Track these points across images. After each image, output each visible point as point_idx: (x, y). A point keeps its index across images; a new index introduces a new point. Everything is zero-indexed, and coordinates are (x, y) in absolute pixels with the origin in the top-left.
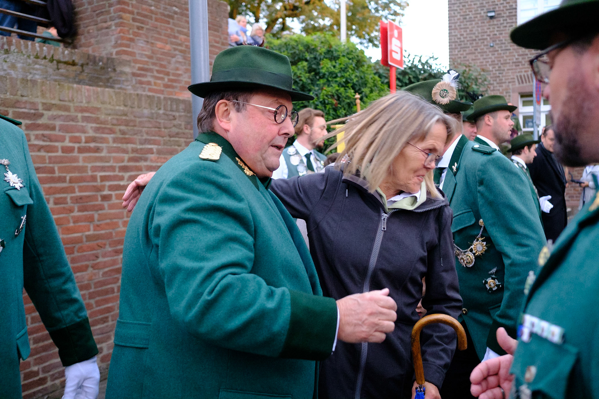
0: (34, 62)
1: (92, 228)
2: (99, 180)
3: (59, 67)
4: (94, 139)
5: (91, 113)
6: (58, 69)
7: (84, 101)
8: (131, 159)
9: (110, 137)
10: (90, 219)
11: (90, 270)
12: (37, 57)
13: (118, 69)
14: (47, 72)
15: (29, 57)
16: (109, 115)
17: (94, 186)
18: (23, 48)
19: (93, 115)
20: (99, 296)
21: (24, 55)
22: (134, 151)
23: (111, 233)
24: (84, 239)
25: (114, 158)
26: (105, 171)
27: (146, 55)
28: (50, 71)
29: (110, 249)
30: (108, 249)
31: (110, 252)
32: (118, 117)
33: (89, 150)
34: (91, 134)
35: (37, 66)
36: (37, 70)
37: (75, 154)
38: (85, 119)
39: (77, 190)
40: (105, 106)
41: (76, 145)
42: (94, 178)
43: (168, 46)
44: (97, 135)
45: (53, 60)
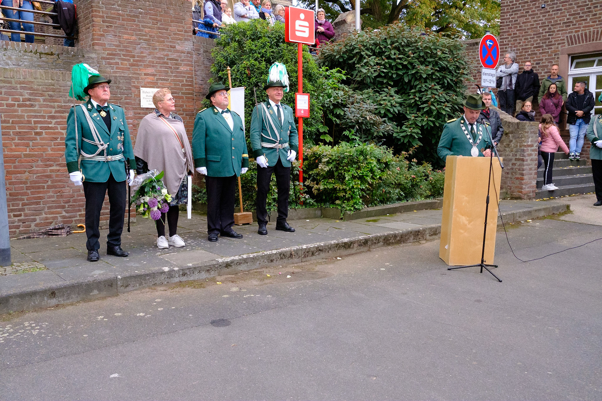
0: (23, 54)
1: (28, 150)
2: (33, 123)
4: (29, 100)
5: (26, 84)
6: (41, 58)
7: (22, 78)
8: (56, 112)
9: (41, 99)
10: (27, 145)
11: (27, 173)
12: (26, 51)
14: (32, 60)
15: (20, 52)
16: (40, 85)
17: (30, 127)
18: (16, 46)
19: (28, 86)
20: (33, 189)
21: (17, 51)
22: (59, 107)
23: (42, 154)
24: (23, 156)
25: (43, 110)
26: (37, 118)
27: (114, 45)
28: (35, 59)
29: (41, 163)
30: (40, 163)
31: (42, 165)
32: (47, 87)
33: (26, 106)
34: (27, 96)
35: (26, 57)
36: (25, 59)
37: (16, 108)
38: (22, 88)
39: (17, 128)
40: (37, 80)
41: (16, 103)
42: (29, 122)
43: (134, 37)
44: (31, 97)
45: (37, 52)
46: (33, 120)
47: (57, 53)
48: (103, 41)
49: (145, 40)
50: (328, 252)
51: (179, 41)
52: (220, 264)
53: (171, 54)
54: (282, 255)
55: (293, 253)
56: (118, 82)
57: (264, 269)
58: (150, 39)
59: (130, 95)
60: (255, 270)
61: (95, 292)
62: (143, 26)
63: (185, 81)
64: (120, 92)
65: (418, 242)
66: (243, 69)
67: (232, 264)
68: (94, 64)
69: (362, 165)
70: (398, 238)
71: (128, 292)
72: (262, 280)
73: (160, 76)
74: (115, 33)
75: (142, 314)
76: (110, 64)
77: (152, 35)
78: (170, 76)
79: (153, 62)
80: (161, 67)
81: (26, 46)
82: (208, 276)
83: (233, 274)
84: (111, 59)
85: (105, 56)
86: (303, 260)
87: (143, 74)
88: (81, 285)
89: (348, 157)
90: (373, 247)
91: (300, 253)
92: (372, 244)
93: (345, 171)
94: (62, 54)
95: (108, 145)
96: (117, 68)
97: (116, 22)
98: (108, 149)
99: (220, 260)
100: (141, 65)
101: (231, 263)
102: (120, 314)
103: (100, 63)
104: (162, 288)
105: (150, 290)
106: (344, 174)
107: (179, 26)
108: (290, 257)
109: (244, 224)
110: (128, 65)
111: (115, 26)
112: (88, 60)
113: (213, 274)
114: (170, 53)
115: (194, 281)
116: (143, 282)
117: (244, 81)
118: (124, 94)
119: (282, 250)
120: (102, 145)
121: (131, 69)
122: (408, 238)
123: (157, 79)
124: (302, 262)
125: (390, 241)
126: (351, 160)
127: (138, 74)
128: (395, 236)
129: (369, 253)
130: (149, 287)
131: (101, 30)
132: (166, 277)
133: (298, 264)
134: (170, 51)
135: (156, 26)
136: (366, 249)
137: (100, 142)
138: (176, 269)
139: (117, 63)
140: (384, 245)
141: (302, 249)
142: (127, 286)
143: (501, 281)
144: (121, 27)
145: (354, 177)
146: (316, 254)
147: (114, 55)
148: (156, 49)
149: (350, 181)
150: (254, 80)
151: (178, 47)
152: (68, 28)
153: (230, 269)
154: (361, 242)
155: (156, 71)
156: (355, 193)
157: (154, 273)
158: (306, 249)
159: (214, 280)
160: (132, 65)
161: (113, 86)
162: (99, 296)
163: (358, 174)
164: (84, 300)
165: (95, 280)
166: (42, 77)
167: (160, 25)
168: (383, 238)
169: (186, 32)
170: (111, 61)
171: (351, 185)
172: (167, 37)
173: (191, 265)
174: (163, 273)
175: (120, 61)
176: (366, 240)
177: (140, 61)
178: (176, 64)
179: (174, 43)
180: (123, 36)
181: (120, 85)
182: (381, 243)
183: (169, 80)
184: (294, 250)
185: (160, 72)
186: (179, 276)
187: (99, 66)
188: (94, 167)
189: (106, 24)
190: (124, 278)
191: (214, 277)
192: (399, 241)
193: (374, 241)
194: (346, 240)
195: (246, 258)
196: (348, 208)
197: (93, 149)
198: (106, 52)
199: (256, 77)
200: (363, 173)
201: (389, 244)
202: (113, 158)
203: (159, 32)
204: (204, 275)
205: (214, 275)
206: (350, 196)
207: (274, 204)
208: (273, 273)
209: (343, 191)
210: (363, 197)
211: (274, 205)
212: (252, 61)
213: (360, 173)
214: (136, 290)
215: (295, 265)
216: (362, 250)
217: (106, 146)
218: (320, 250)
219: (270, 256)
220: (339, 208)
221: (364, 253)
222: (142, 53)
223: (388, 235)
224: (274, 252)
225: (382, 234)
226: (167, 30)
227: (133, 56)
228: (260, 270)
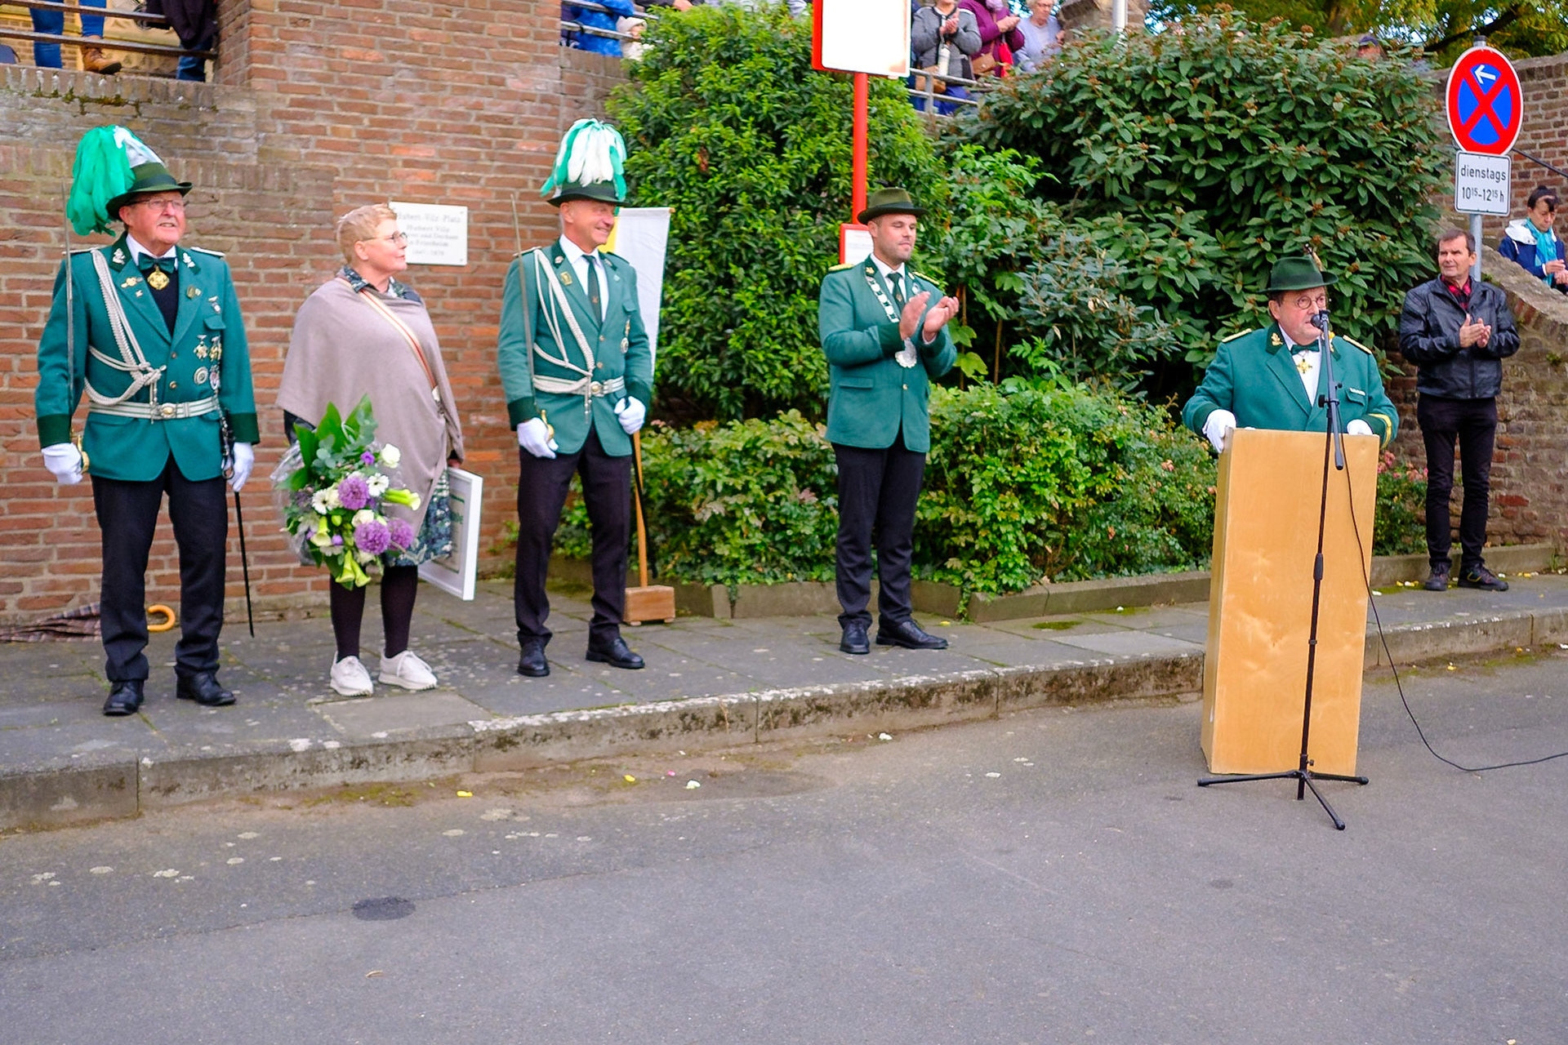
0: (31, 103)
3: (86, 109)
4: (16, 235)
5: (10, 190)
6: (83, 113)
9: (52, 231)
12: (39, 94)
13: (223, 107)
14: (58, 119)
15: (22, 95)
16: (52, 193)
19: (15, 195)
27: (311, 74)
28: (66, 116)
34: (10, 225)
35: (39, 110)
36: (37, 116)
40: (43, 178)
42: (14, 300)
43: (375, 54)
44: (25, 228)
45: (73, 97)
46: (25, 293)
47: (133, 99)
48: (280, 63)
49: (410, 61)
50: (850, 715)
51: (515, 65)
52: (480, 737)
53: (491, 104)
54: (688, 719)
55: (726, 714)
56: (291, 187)
57: (624, 760)
58: (424, 60)
59: (329, 226)
60: (595, 762)
61: (68, 803)
62: (403, 21)
63: (530, 184)
64: (297, 216)
65: (1174, 696)
66: (689, 151)
67: (517, 740)
68: (247, 133)
69: (1025, 449)
70: (1100, 682)
71: (173, 807)
72: (601, 791)
73: (452, 167)
74: (316, 40)
75: (170, 873)
76: (297, 130)
77: (431, 47)
78: (486, 169)
79: (432, 127)
80: (456, 141)
81: (42, 80)
82: (436, 772)
83: (519, 771)
84: (303, 116)
85: (282, 108)
86: (762, 738)
87: (400, 163)
88: (22, 779)
89: (983, 421)
90: (1010, 705)
91: (751, 715)
92: (1006, 697)
93: (974, 468)
94: (149, 101)
95: (164, 372)
96: (320, 144)
97: (321, 8)
98: (162, 383)
99: (480, 726)
100: (395, 136)
101: (516, 735)
102: (107, 869)
103: (268, 128)
104: (280, 802)
105: (242, 805)
106: (971, 476)
107: (519, 21)
108: (717, 725)
109: (645, 623)
110: (354, 134)
111: (318, 23)
112: (226, 119)
113: (453, 766)
114: (486, 100)
115: (390, 785)
116: (224, 779)
117: (690, 187)
118: (308, 221)
119: (690, 702)
120: (145, 372)
121: (363, 149)
122: (1137, 683)
123: (445, 178)
124: (757, 742)
125: (1072, 690)
126: (992, 435)
127: (386, 161)
128: (1090, 675)
129: (991, 723)
130: (244, 798)
131: (276, 31)
132: (299, 769)
133: (742, 750)
134: (488, 94)
135: (445, 19)
136: (983, 711)
137: (138, 362)
138: (332, 745)
139: (320, 130)
140: (1049, 698)
141: (758, 704)
142: (170, 790)
143: (1342, 828)
144: (334, 24)
145: (999, 487)
146: (808, 719)
147: (312, 104)
148: (444, 88)
149: (988, 500)
150: (717, 183)
151: (512, 83)
152: (187, 25)
153: (512, 754)
154: (967, 687)
155: (441, 153)
156: (1004, 538)
157: (259, 755)
158: (771, 703)
159: (452, 785)
160: (366, 135)
161: (276, 198)
162: (80, 816)
163: (1012, 478)
164: (31, 828)
165: (67, 768)
166: (57, 170)
167: (458, 16)
168: (1045, 679)
169: (539, 36)
170: (302, 123)
171: (989, 511)
172: (478, 52)
173: (382, 735)
174: (289, 754)
175: (328, 124)
176: (983, 682)
177: (391, 123)
178: (506, 134)
179: (503, 71)
180: (342, 50)
181: (299, 196)
182: (1039, 696)
183: (482, 182)
184: (731, 704)
185: (455, 155)
186: (341, 768)
187: (265, 138)
188: (119, 436)
189: (292, 14)
190: (162, 766)
191: (456, 775)
192: (1103, 689)
193: (1014, 688)
194: (914, 681)
195: (566, 724)
196: (980, 585)
197: (116, 383)
198: (289, 97)
199: (726, 177)
200: (1028, 475)
201: (1067, 700)
202: (179, 411)
203: (455, 37)
204: (423, 769)
205: (456, 771)
206: (987, 545)
207: (749, 562)
208: (649, 771)
209: (969, 531)
210: (1032, 551)
211: (749, 568)
212: (718, 128)
213: (1019, 474)
214: (198, 802)
215: (733, 751)
216: (970, 714)
217: (155, 375)
218: (819, 708)
219: (646, 719)
220: (957, 582)
221: (974, 725)
222: (399, 98)
223: (1065, 671)
224: (663, 707)
225: (1041, 667)
226: (479, 30)
227: (372, 110)
228: (609, 762)
